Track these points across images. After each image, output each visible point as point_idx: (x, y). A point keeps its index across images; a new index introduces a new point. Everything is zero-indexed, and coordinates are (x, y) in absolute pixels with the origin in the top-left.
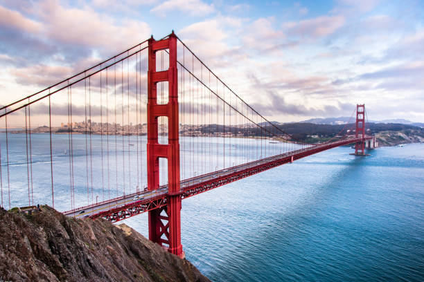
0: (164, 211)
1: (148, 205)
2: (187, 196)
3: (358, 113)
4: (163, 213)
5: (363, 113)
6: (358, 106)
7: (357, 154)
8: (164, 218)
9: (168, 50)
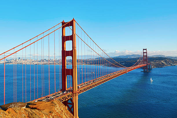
3: (144, 53)
5: (146, 53)
6: (144, 50)
7: (144, 72)
9: (72, 26)
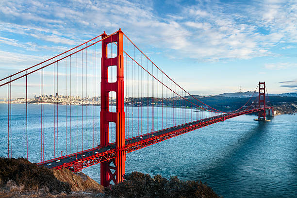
0: (112, 163)
1: (100, 158)
2: (129, 151)
3: (260, 89)
4: (112, 165)
5: (264, 89)
6: (260, 83)
7: (259, 120)
8: (112, 168)
9: (116, 43)
